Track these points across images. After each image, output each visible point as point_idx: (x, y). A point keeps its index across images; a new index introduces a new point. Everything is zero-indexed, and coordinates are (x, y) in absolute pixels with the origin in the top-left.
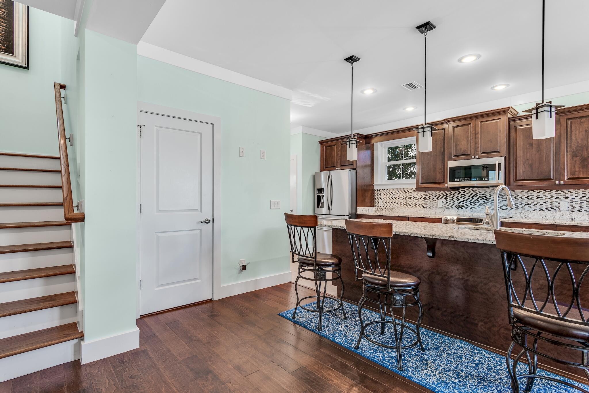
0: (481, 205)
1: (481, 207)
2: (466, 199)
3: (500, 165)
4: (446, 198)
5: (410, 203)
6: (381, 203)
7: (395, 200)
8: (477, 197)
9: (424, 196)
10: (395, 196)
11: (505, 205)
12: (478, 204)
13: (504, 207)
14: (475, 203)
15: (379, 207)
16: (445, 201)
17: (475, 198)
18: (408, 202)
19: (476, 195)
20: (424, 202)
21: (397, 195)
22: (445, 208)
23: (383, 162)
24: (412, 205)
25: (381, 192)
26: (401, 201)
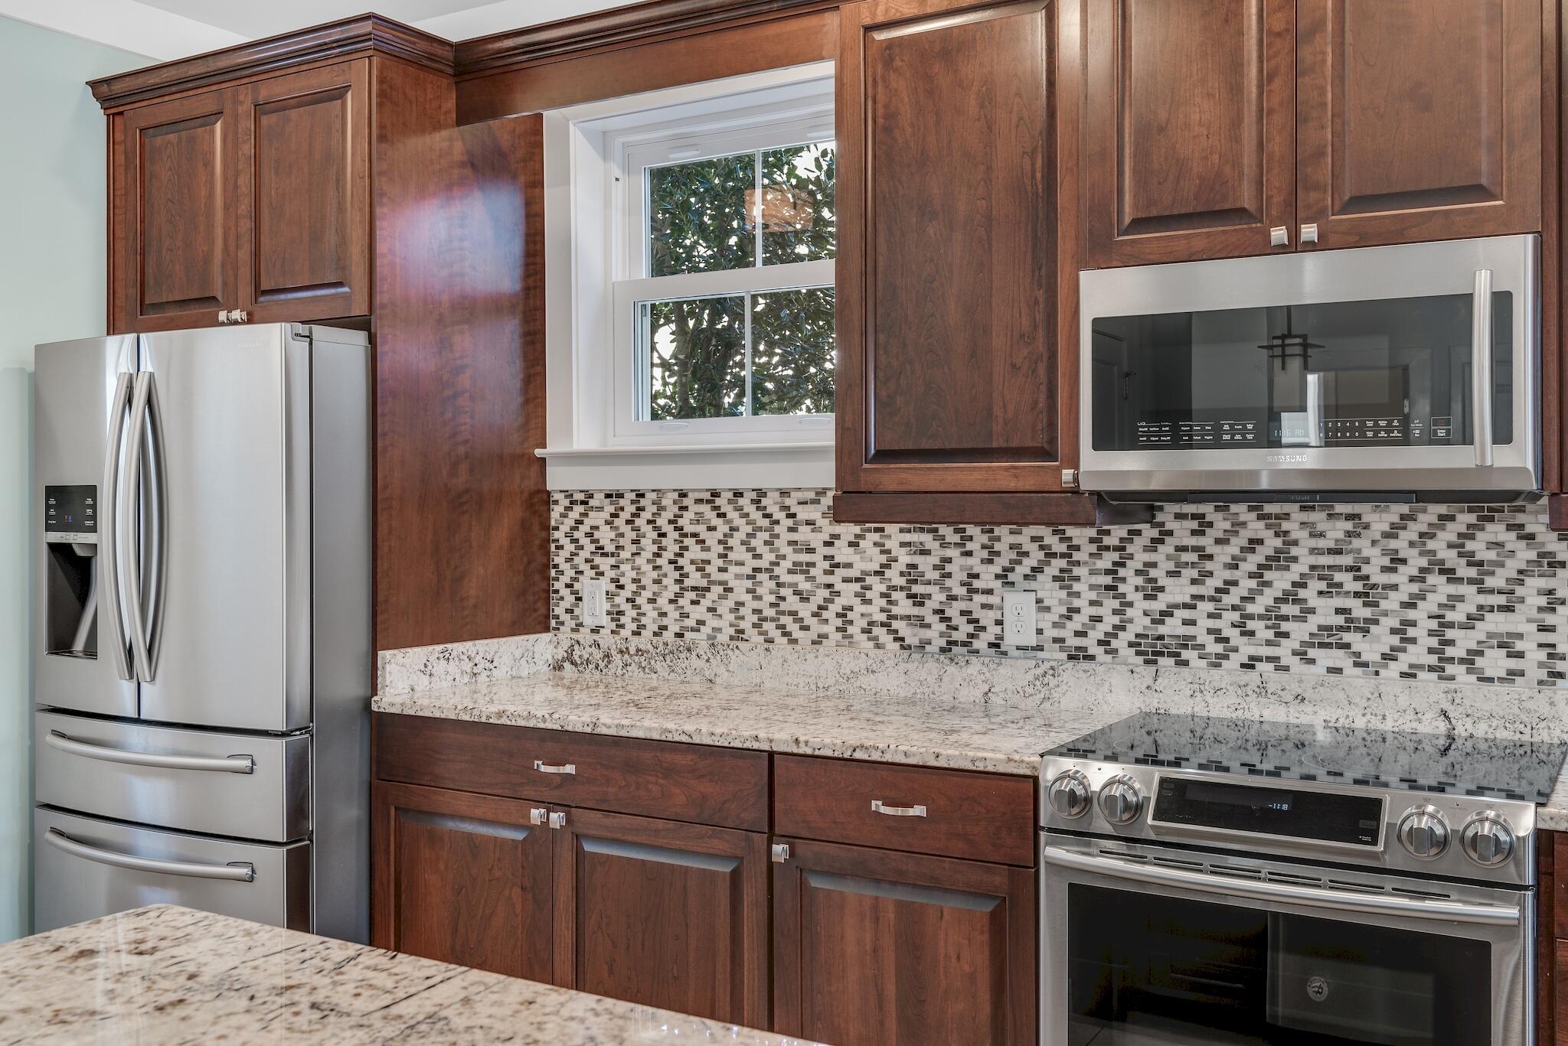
0: (1327, 638)
1: (1326, 658)
2: (1212, 583)
3: (1502, 302)
4: (1064, 579)
5: (805, 611)
6: (595, 608)
7: (695, 579)
8: (1297, 570)
9: (904, 558)
10: (695, 552)
11: (1507, 644)
12: (1300, 632)
13: (1495, 662)
14: (1274, 617)
15: (585, 635)
16: (1053, 595)
17: (1281, 581)
18: (792, 602)
19: (1280, 559)
20: (904, 606)
21: (711, 539)
22: (1056, 655)
23: (618, 274)
24: (816, 627)
25: (596, 518)
26: (740, 587)
